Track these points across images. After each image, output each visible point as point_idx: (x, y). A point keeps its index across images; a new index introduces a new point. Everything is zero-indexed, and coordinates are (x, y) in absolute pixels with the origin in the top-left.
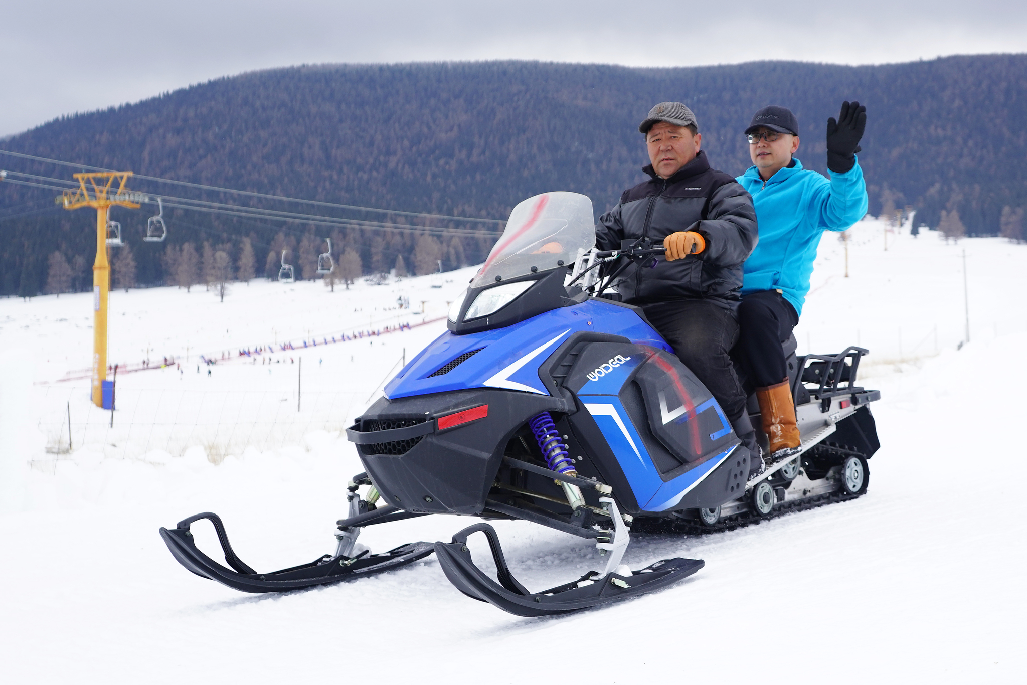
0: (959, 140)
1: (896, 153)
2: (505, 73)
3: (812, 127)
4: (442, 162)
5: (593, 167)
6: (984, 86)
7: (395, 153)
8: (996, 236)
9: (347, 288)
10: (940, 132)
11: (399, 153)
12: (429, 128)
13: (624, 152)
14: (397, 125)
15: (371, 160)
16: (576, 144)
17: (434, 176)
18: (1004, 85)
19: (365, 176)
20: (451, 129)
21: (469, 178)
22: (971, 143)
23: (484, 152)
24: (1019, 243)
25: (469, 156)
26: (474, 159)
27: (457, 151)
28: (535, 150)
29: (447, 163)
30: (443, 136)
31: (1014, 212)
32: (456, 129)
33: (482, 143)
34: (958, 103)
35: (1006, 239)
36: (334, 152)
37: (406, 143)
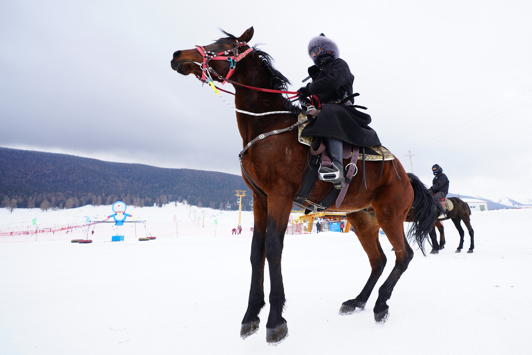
0: (190, 186)
1: (176, 188)
2: (64, 157)
3: (153, 180)
4: (47, 178)
5: (96, 184)
6: (194, 176)
7: (29, 175)
8: (208, 207)
9: (46, 211)
10: (185, 184)
11: (31, 175)
12: (41, 169)
13: (104, 181)
14: (29, 167)
15: (20, 176)
16: (90, 178)
17: (45, 182)
18: (198, 176)
19: (20, 180)
20: (49, 170)
21: (57, 183)
22: (192, 188)
23: (61, 177)
24: (214, 209)
25: (56, 178)
26: (58, 178)
27: (52, 176)
28: (78, 178)
29: (48, 179)
30: (46, 171)
31: (213, 203)
32: (51, 170)
33: (61, 175)
34: (188, 179)
35: (211, 208)
36: (6, 172)
37: (33, 172)
